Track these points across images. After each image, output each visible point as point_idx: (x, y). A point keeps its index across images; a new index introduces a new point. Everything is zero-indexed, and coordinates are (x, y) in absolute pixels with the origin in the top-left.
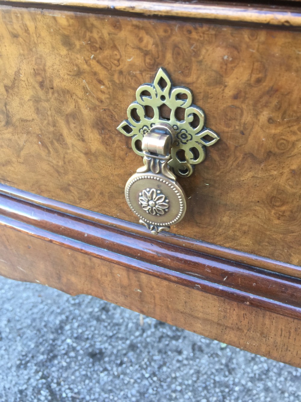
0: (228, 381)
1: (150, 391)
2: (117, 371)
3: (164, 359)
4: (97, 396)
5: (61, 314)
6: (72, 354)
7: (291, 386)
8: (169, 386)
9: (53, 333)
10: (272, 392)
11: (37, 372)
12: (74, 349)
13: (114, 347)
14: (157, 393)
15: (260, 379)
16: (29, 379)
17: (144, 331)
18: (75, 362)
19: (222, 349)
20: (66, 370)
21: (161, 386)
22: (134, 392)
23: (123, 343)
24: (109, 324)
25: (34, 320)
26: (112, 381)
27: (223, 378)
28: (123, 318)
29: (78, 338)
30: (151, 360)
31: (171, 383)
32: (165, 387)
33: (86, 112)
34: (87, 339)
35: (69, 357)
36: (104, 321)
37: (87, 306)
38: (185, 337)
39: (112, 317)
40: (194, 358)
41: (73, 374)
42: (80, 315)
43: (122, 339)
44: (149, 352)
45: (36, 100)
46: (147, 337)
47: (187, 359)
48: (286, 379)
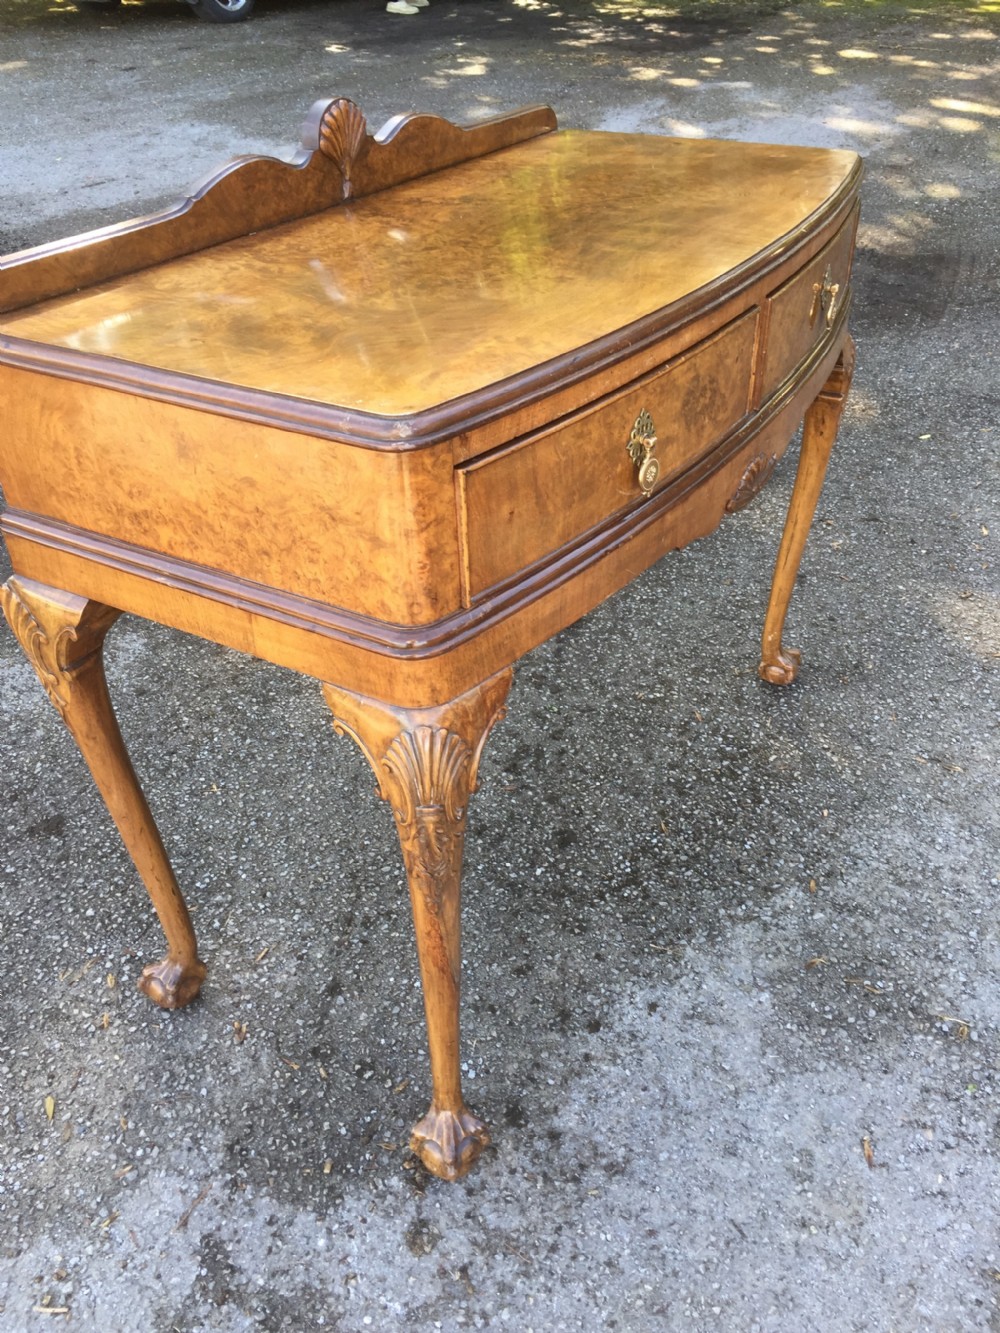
0: (604, 712)
2: (589, 815)
7: (610, 665)
8: (613, 764)
10: (619, 680)
14: (621, 775)
15: (602, 687)
17: (525, 787)
21: (612, 771)
22: (621, 797)
24: (510, 826)
27: (601, 717)
28: (499, 810)
31: (607, 761)
32: (613, 768)
38: (539, 745)
39: (497, 823)
40: (572, 739)
43: (538, 811)
48: (602, 668)
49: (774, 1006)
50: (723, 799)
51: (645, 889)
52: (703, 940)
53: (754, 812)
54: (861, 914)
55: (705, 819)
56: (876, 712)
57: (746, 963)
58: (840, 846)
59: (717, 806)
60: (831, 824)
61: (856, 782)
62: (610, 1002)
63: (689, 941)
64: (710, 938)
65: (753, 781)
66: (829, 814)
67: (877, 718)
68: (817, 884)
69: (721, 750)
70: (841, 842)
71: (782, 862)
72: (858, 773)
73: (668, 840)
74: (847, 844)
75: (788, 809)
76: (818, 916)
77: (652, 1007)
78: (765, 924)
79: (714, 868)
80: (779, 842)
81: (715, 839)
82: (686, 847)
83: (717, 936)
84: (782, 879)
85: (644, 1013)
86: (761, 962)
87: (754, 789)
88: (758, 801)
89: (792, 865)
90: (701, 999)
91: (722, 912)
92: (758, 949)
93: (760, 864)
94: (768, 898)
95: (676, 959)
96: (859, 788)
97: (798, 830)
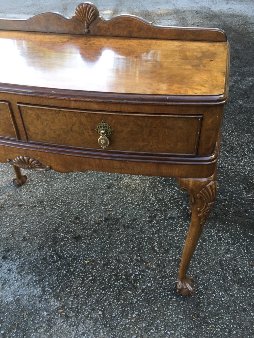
0: (142, 236)
1: (107, 247)
2: (89, 242)
3: (111, 233)
4: (81, 253)
5: (55, 224)
6: (65, 239)
7: (170, 233)
8: (115, 243)
9: (53, 232)
10: (162, 237)
11: (49, 250)
12: (66, 237)
13: (85, 233)
14: (110, 247)
15: (156, 233)
16: (46, 253)
17: (99, 224)
18: (68, 242)
19: (138, 225)
20: (64, 246)
21: (112, 244)
22: (99, 248)
23: (90, 231)
24: (81, 224)
25: (41, 229)
26: (87, 246)
27: (139, 236)
28: (88, 220)
29: (67, 233)
30: (105, 235)
31: (116, 242)
32: (113, 244)
33: (89, 128)
34: (72, 232)
35: (64, 241)
36: (78, 223)
37: (68, 218)
38: (120, 223)
39: (82, 221)
40: (125, 231)
41: (68, 247)
42: (65, 223)
43: (89, 229)
44: (103, 232)
45: (79, 127)
46: (101, 226)
47: (121, 231)
48: (168, 231)
49: (7, 302)
50: (103, 278)
51: (57, 261)
52: (35, 279)
53: (97, 288)
54: (47, 328)
55: (92, 274)
56: (173, 332)
57: (25, 293)
58: (82, 320)
59: (99, 276)
60: (94, 316)
61: (122, 325)
62: (12, 260)
63: (34, 275)
64: (35, 281)
65: (115, 287)
66: (100, 315)
67: (168, 332)
68: (62, 312)
69: (131, 274)
70: (84, 320)
71: (72, 299)
72: (127, 326)
73: (80, 264)
74: (84, 323)
75: (101, 300)
76: (45, 313)
77: (10, 270)
78: (42, 297)
79: (68, 279)
80: (82, 298)
81: (82, 278)
82: (77, 270)
83: (36, 283)
84: (63, 300)
85: (8, 268)
86: (25, 297)
87: (110, 287)
88: (104, 289)
89: (70, 303)
90: (11, 282)
91: (47, 283)
92: (31, 296)
93: (70, 293)
94: (54, 297)
95: (28, 274)
96: (119, 326)
97: (89, 304)
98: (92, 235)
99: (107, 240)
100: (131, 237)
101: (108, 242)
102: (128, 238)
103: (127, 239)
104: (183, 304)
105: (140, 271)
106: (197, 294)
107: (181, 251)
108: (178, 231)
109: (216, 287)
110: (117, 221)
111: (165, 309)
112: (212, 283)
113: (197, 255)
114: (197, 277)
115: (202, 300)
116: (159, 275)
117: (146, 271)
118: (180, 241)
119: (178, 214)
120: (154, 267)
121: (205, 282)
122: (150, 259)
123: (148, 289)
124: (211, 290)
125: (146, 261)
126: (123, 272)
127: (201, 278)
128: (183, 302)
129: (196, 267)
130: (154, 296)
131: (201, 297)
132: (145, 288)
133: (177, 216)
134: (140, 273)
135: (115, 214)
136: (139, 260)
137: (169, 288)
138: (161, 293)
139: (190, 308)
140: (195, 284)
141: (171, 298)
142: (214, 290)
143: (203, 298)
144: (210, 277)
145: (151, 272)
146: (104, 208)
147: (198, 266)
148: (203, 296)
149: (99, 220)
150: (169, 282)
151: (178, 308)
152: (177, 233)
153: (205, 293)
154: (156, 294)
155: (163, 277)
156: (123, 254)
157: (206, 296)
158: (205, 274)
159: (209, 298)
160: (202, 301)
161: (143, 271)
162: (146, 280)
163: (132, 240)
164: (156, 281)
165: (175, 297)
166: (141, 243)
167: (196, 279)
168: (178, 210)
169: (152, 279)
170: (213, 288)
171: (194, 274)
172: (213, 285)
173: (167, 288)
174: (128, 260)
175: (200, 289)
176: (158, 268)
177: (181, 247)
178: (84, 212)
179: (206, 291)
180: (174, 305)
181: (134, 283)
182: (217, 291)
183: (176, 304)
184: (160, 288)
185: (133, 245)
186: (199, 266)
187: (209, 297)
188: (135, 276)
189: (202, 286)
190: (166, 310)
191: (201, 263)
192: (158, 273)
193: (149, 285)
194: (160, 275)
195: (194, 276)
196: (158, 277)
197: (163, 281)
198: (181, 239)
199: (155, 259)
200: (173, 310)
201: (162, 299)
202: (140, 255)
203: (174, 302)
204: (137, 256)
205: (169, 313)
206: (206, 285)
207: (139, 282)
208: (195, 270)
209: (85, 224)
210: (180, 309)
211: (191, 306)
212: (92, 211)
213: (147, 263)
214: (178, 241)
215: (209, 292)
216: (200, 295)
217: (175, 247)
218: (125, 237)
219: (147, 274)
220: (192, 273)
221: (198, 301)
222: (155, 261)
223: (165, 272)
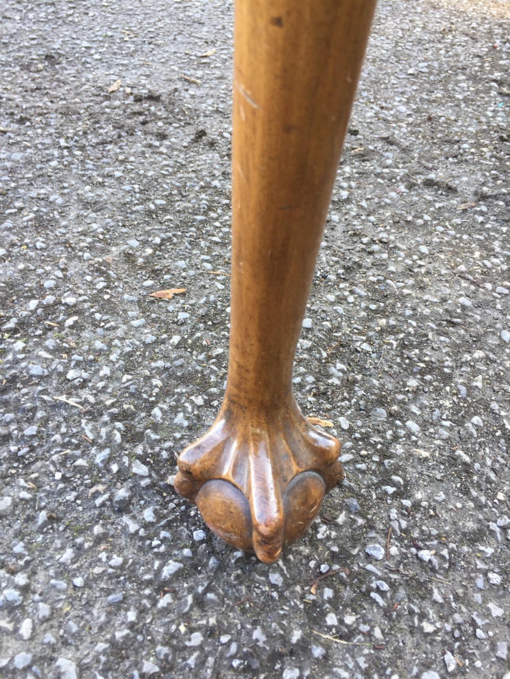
69: (38, 293)
98: (40, 115)
99: (82, 148)
100: (193, 175)
101: (78, 153)
102: (175, 173)
103: (164, 176)
104: (162, 587)
105: (94, 300)
106: (326, 579)
107: (387, 317)
108: (436, 239)
109: (497, 611)
110: (184, 115)
111: (19, 548)
112: (480, 565)
113: (476, 372)
114: (396, 478)
115: (327, 646)
116: (176, 359)
117: (125, 311)
118: (417, 274)
119: (484, 184)
120: (182, 316)
121: (430, 537)
122: (195, 278)
123: (44, 392)
124: (452, 612)
125: (167, 277)
126: (15, 266)
127: (419, 496)
128: (177, 575)
129: (425, 425)
130: (38, 435)
131: (331, 619)
132: (41, 377)
133: (473, 189)
134: (86, 305)
135: (202, 97)
136: (141, 260)
137: (168, 444)
138: (93, 443)
139: (193, 649)
140: (348, 509)
141: (123, 508)
142: (474, 624)
143: (347, 634)
144: (493, 526)
145: (144, 326)
146: (177, 69)
147: (448, 423)
148: (349, 619)
149: (121, 89)
150: (198, 417)
151: (108, 592)
152: (427, 244)
153: (387, 613)
154: (57, 437)
155: (184, 380)
156: (96, 211)
157: (378, 633)
158: (467, 492)
159: (392, 663)
160: (318, 652)
161: (109, 308)
162: (86, 348)
163: (185, 186)
164: (126, 377)
165: (148, 515)
166: (210, 208)
167: (378, 486)
168: (493, 172)
169: (113, 357)
170: (469, 604)
171: (385, 455)
172: (480, 582)
173: (154, 436)
174: (89, 240)
175: (369, 558)
176: (195, 329)
177: (402, 298)
178: (92, 55)
179: (402, 593)
180: (103, 556)
181: (14, 331)
182: (494, 647)
183: (117, 560)
184: (114, 418)
185: (171, 202)
186: (451, 429)
187: (398, 653)
188: (49, 310)
189: (394, 550)
190: (20, 556)
191: (476, 419)
192: (178, 347)
193: (71, 374)
194: (178, 363)
195: (380, 463)
196: (160, 363)
197: (165, 392)
198: (428, 273)
199: (221, 287)
200: (62, 584)
201: (64, 479)
202: (160, 245)
203: (122, 541)
204: (145, 243)
205: (16, 587)
206: (426, 555)
207: (39, 336)
208: (409, 434)
209: (58, 80)
210: (118, 607)
211: (211, 633)
212: (126, 62)
213: (165, 286)
214: (409, 271)
215: (423, 616)
216: (335, 602)
217: (370, 286)
218: (167, 166)
219: (114, 328)
220: (376, 439)
221: (288, 631)
222: (212, 298)
223: (219, 365)
